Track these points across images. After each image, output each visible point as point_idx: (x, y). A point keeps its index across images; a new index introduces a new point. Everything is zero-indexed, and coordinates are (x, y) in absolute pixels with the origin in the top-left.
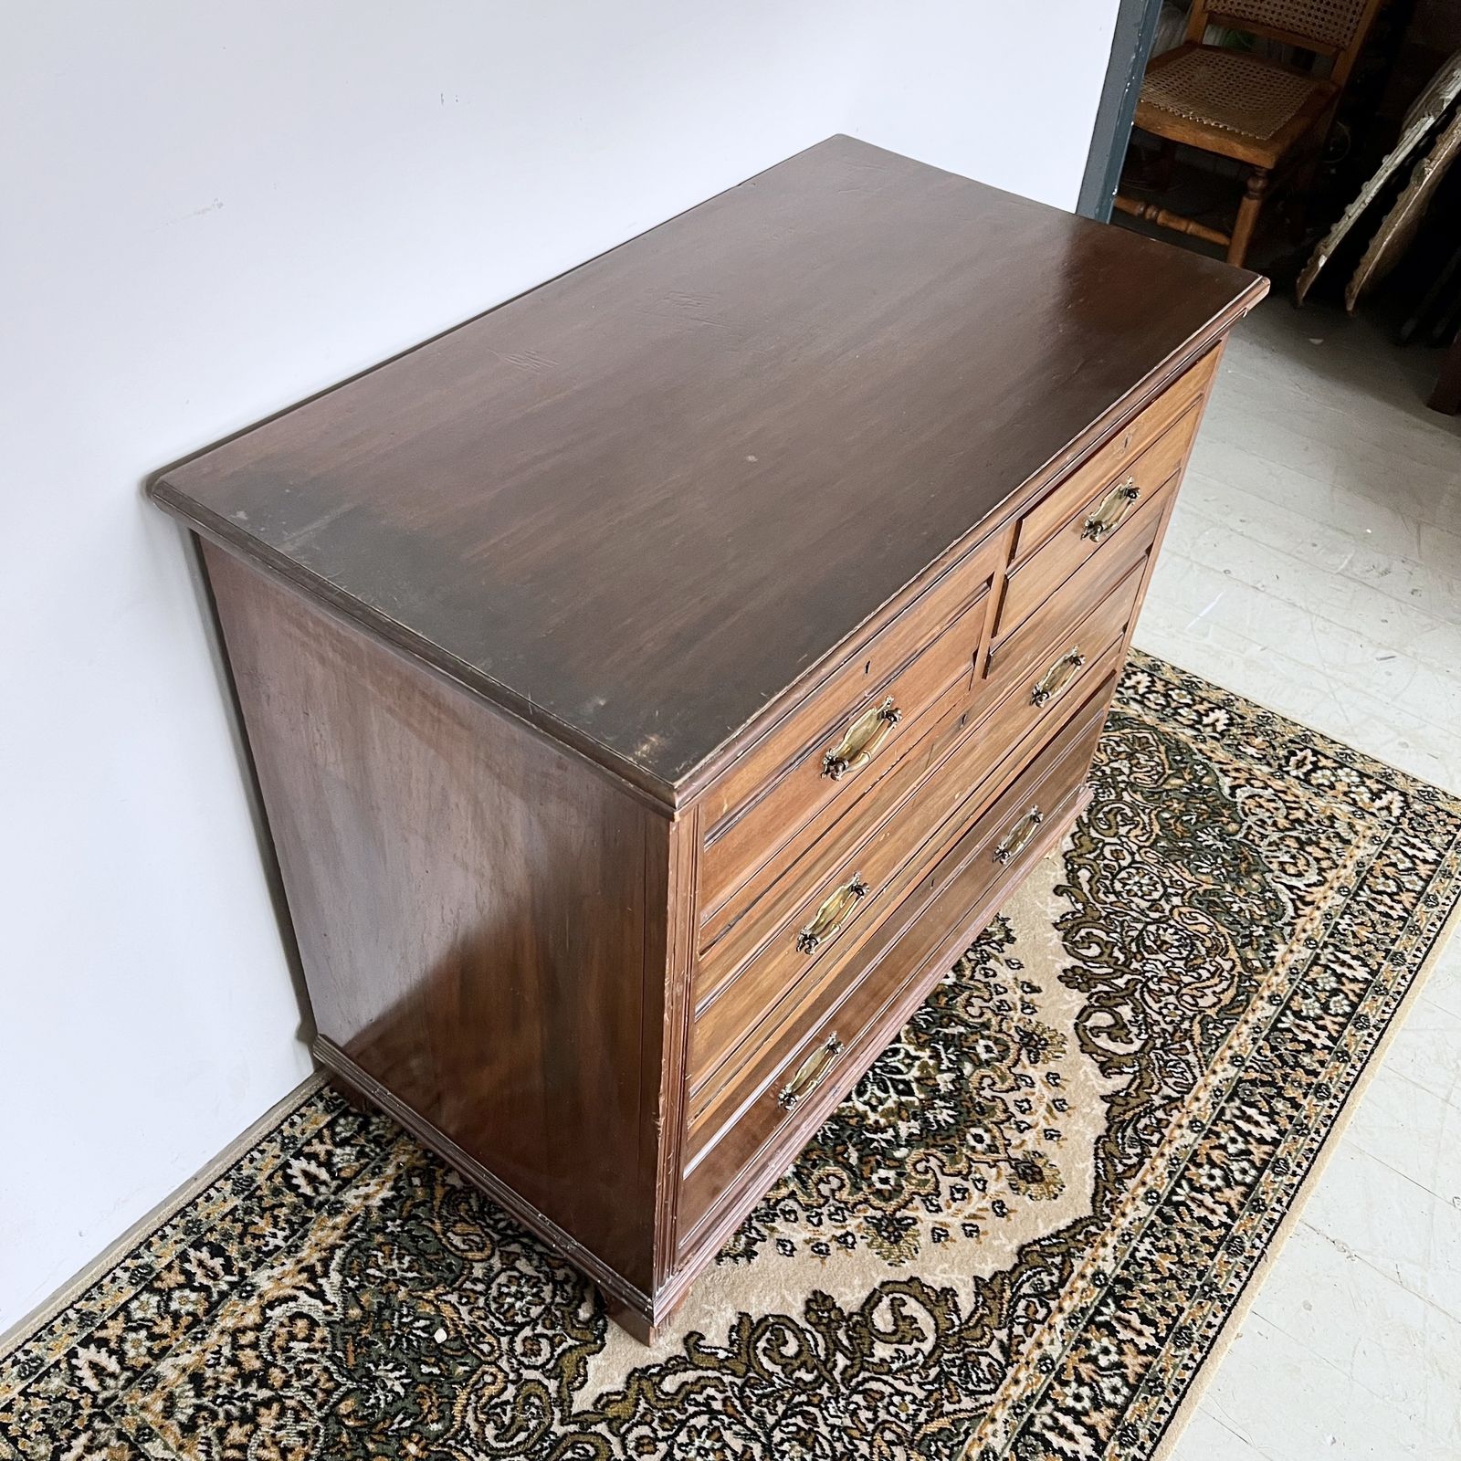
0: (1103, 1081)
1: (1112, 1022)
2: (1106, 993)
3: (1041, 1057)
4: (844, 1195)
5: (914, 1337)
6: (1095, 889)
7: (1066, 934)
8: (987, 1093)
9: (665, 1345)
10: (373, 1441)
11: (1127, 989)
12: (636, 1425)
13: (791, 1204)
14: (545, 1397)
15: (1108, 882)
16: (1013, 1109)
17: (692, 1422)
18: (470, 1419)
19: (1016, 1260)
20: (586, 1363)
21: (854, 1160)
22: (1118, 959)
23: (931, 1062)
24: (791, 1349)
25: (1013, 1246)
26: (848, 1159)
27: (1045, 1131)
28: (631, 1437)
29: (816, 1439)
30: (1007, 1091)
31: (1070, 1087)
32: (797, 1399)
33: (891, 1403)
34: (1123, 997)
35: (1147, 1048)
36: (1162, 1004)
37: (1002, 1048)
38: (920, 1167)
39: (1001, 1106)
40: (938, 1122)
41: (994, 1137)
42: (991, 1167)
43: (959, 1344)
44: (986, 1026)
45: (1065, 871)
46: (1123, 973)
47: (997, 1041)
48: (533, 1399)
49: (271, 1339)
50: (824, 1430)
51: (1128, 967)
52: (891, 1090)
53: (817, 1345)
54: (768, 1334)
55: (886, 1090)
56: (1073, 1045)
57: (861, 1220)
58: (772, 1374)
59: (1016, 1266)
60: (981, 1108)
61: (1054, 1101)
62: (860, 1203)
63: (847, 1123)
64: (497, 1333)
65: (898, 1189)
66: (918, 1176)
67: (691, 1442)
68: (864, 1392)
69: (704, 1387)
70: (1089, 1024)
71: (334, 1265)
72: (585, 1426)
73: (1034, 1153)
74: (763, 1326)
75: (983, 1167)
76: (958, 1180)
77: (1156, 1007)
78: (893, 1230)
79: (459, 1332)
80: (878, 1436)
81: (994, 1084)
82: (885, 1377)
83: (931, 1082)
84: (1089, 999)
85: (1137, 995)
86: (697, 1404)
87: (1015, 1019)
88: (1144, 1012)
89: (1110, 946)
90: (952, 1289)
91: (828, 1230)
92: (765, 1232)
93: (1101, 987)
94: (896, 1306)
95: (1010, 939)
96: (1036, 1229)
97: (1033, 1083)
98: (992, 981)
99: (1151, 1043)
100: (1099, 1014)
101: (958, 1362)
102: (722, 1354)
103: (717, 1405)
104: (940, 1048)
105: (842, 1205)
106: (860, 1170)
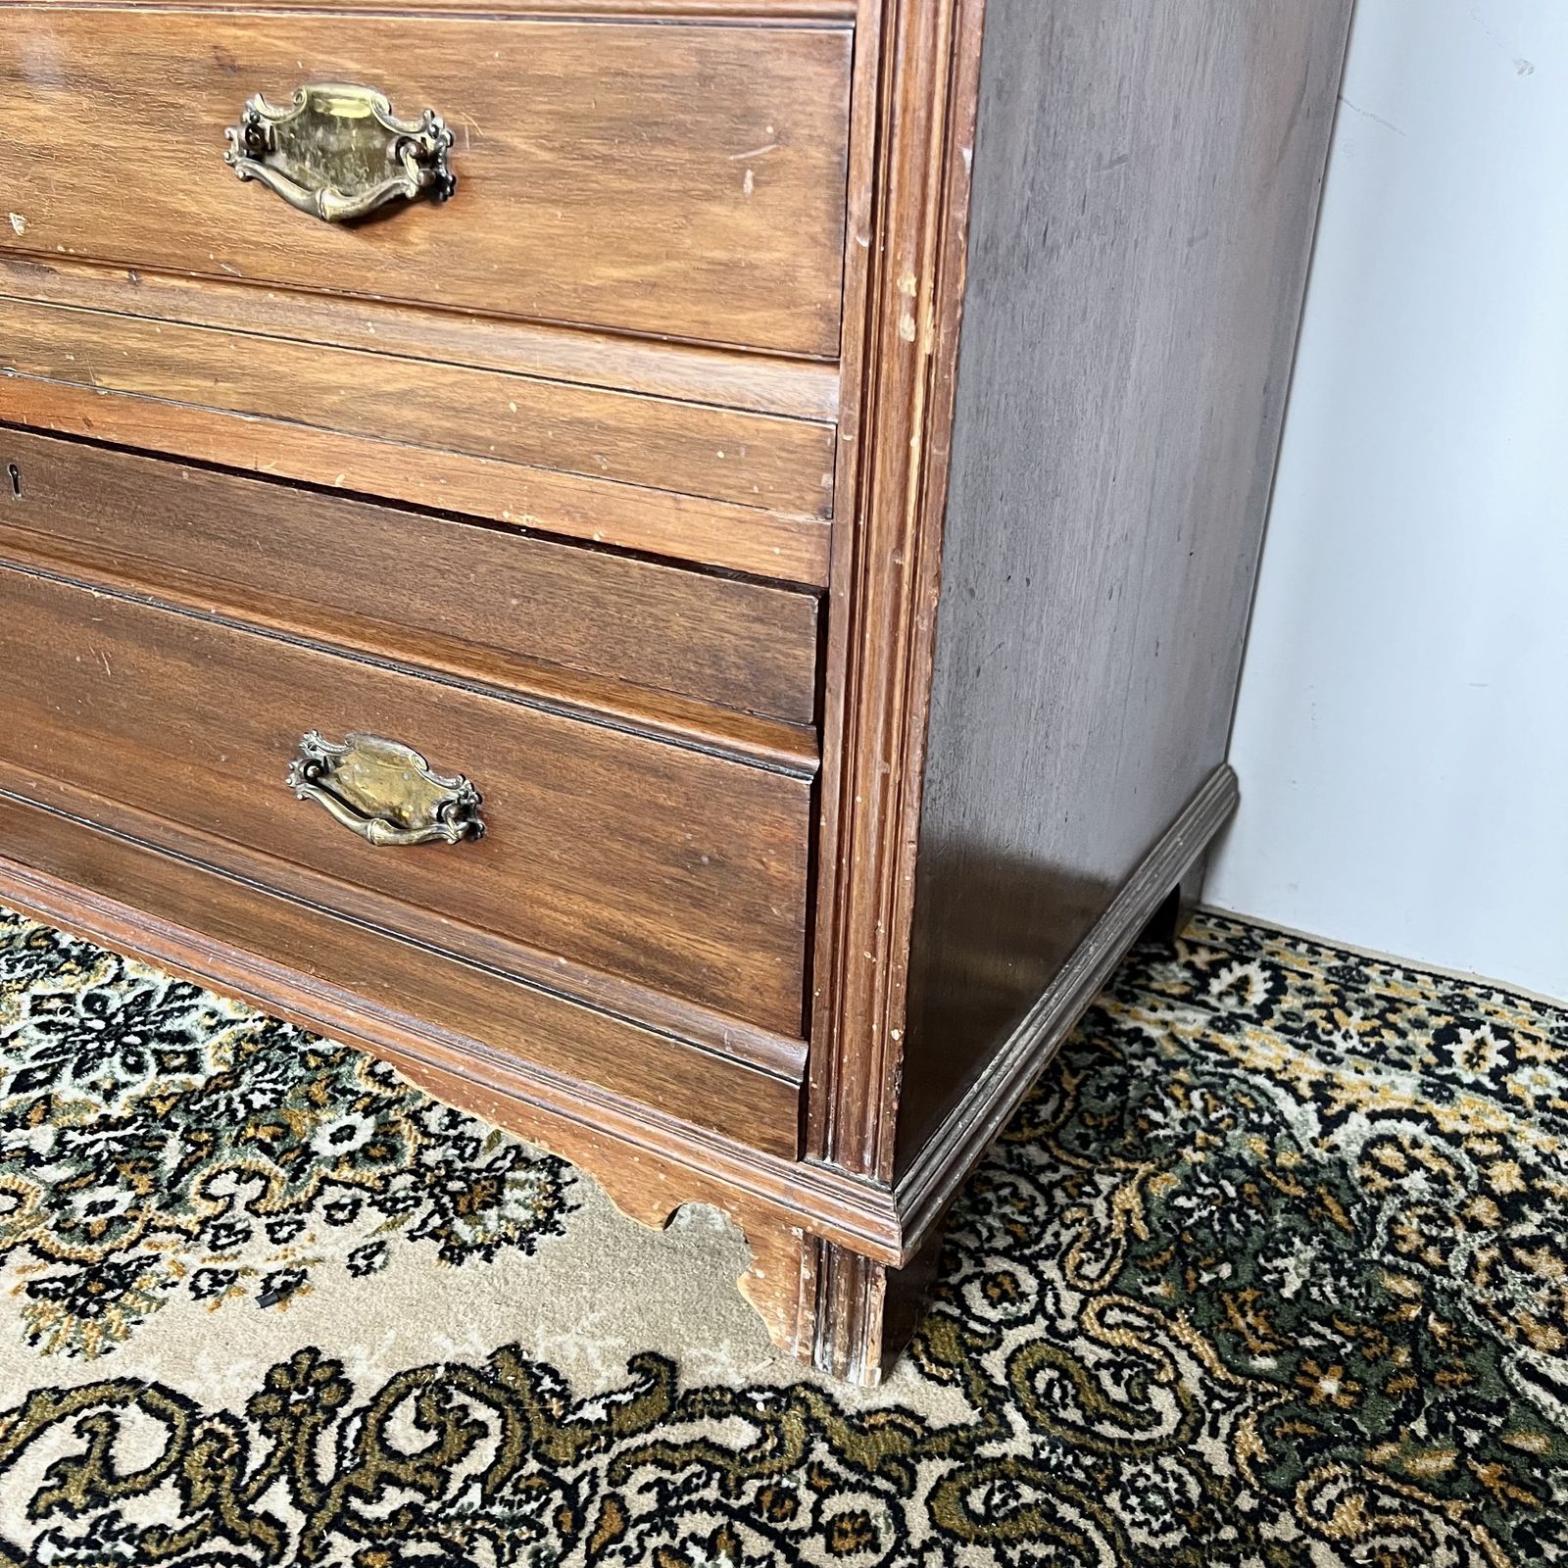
1: (123, 1468)
2: (240, 1460)
3: (44, 1304)
6: (677, 1457)
7: (474, 1372)
11: (247, 1516)
15: (711, 1494)
22: (373, 1497)
23: (91, 1118)
34: (213, 1501)
37: (97, 1230)
44: (173, 1203)
45: (737, 1382)
46: (310, 1511)
47: (120, 1221)
51: (336, 1524)
52: (38, 1063)
56: (69, 1372)
70: (131, 1411)
83: (35, 1116)
84: (225, 1416)
85: (216, 1544)
87: (183, 1257)
88: (145, 1559)
89: (428, 1479)
93: (260, 1448)
95: (454, 1253)
98: (314, 1217)
100: (162, 1437)
104: (128, 1131)
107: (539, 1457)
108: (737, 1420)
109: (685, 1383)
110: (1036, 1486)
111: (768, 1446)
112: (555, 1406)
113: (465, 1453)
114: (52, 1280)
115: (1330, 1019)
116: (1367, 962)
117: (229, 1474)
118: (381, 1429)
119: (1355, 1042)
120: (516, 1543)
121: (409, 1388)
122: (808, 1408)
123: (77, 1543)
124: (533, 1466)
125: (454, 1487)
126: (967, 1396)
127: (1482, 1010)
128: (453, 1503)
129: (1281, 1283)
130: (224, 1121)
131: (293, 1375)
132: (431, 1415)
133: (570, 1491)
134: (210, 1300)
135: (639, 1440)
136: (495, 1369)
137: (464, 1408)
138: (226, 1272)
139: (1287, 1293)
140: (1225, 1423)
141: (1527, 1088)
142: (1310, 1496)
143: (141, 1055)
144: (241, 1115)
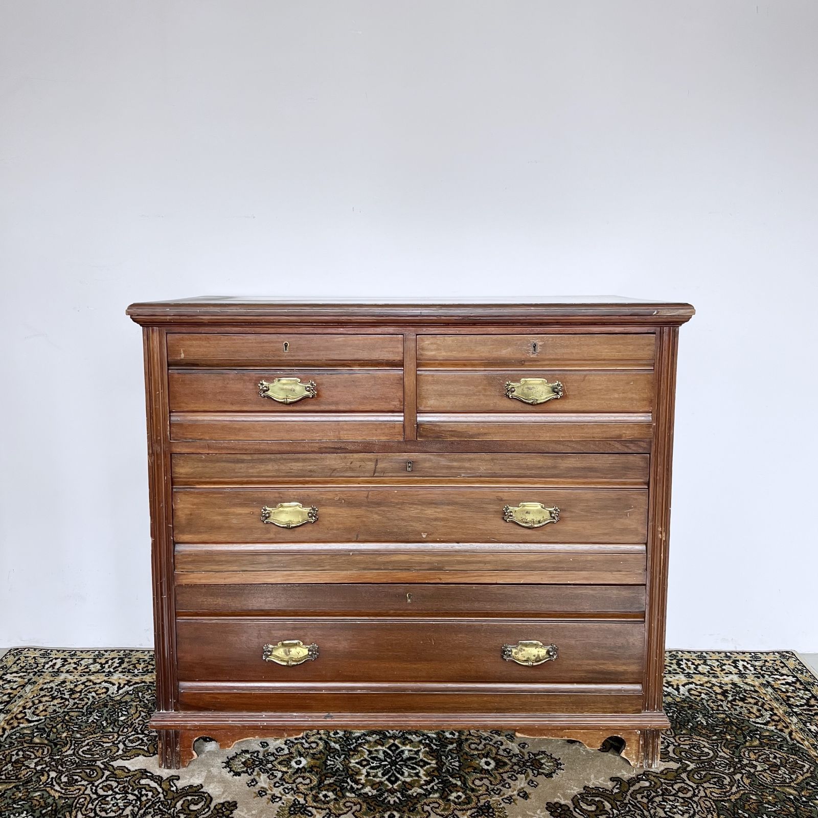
4: (303, 787)
6: (640, 792)
7: (585, 793)
8: (426, 808)
9: (165, 773)
10: (62, 726)
12: (115, 781)
13: (279, 774)
14: (112, 753)
17: (129, 795)
18: (87, 742)
20: (138, 756)
21: (326, 782)
23: (422, 782)
24: (193, 807)
26: (326, 780)
28: (108, 782)
37: (466, 801)
38: (348, 804)
40: (386, 798)
44: (473, 790)
45: (634, 776)
47: (468, 798)
48: (109, 752)
49: (92, 688)
52: (387, 776)
53: (204, 814)
54: (197, 797)
55: (383, 775)
57: (293, 798)
58: (175, 807)
60: (414, 810)
62: (303, 794)
63: (348, 771)
64: (135, 730)
65: (328, 802)
66: (342, 806)
67: (117, 800)
69: (150, 791)
71: (136, 686)
72: (106, 768)
74: (200, 794)
78: (297, 810)
79: (127, 722)
81: (437, 808)
83: (409, 787)
86: (140, 793)
87: (494, 799)
89: (603, 812)
91: (276, 791)
92: (255, 774)
95: (549, 775)
102: (173, 789)
103: (144, 798)
104: (437, 781)
105: (295, 789)
106: (324, 786)
107: (617, 801)
108: (642, 781)
109: (625, 779)
110: (703, 771)
111: (653, 783)
112: (608, 792)
113: (604, 806)
114: (473, 813)
118: (584, 809)
120: (634, 815)
121: (577, 801)
122: (651, 775)
124: (618, 803)
125: (610, 811)
126: (675, 762)
127: (679, 656)
129: (702, 723)
130: (455, 771)
131: (552, 808)
132: (588, 803)
133: (630, 804)
134: (513, 803)
135: (630, 791)
136: (588, 791)
137: (593, 800)
138: (508, 798)
139: (705, 724)
140: (719, 749)
141: (703, 670)
142: (744, 755)
143: (410, 765)
144: (458, 768)
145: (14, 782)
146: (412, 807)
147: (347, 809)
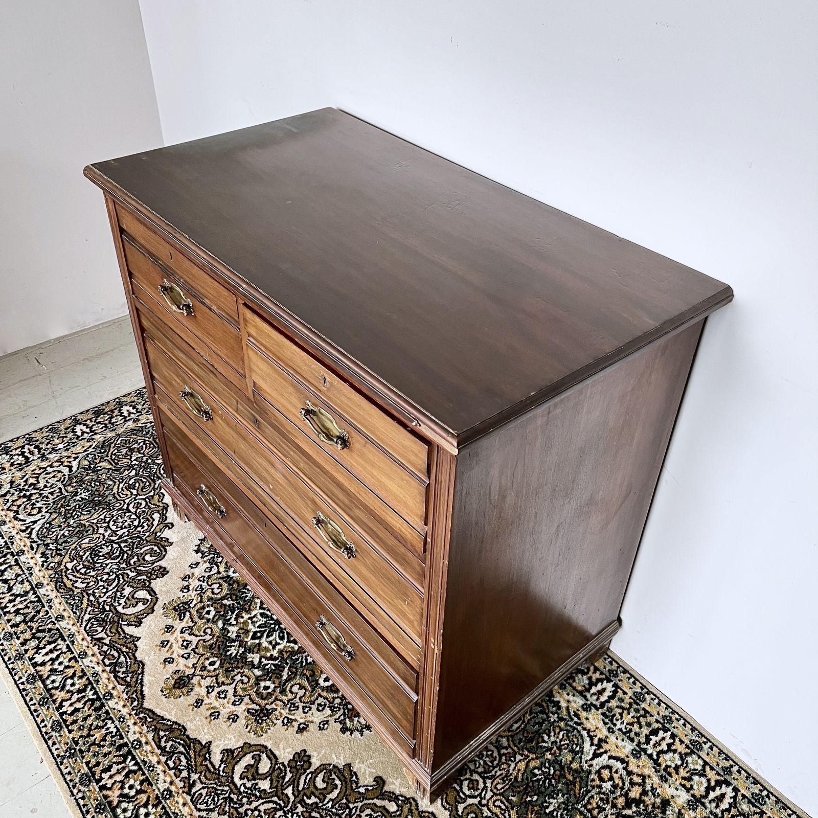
0: (221, 748)
1: (260, 772)
2: (284, 778)
3: (250, 716)
4: (209, 593)
5: (126, 604)
6: (377, 809)
7: (339, 769)
8: (238, 677)
9: (172, 518)
11: (283, 793)
12: (146, 503)
13: (214, 570)
16: (223, 688)
17: (138, 520)
19: (139, 659)
21: (225, 602)
22: (309, 798)
23: (269, 654)
24: (148, 558)
25: (146, 661)
26: (227, 599)
27: (203, 701)
28: (143, 502)
29: (106, 558)
30: (235, 688)
31: (225, 726)
32: (126, 555)
33: (104, 588)
34: (276, 787)
35: (233, 787)
36: (262, 814)
37: (265, 696)
38: (209, 631)
39: (228, 682)
40: (231, 646)
41: (209, 671)
42: (193, 665)
43: (113, 621)
44: (283, 692)
45: (397, 792)
46: (295, 797)
47: (270, 694)
50: (109, 561)
51: (299, 802)
52: (259, 630)
53: (144, 567)
54: (158, 551)
56: (253, 739)
57: (193, 598)
58: (141, 549)
59: (136, 658)
60: (230, 671)
61: (219, 712)
62: (201, 599)
63: (248, 603)
65: (201, 618)
66: (203, 629)
67: (129, 519)
68: (114, 580)
69: (148, 526)
70: (264, 755)
72: (156, 489)
73: (192, 690)
74: (163, 550)
75: (195, 661)
76: (194, 646)
77: (262, 808)
78: (181, 609)
80: (94, 580)
81: (243, 683)
82: (116, 588)
83: (256, 650)
84: (283, 764)
85: (275, 799)
86: (143, 523)
87: (282, 711)
88: (261, 797)
89: (321, 797)
90: (140, 626)
91: (194, 583)
92: (205, 559)
93: (289, 775)
94: (145, 601)
95: (344, 730)
96: (149, 675)
97: (235, 705)
98: (314, 707)
99: (235, 791)
100: (269, 765)
101: (106, 618)
102: (158, 534)
103: (139, 529)
104: (276, 662)
105: (204, 591)
106: (218, 603)
107: (347, 799)
108: (393, 803)
109: (386, 788)
111: (398, 813)
112: (354, 785)
113: (331, 792)
114: (253, 709)
115: (621, 715)
116: (649, 693)
117: (281, 781)
118: (315, 779)
119: (623, 727)
121: (323, 769)
122: (411, 806)
123: (248, 789)
124: (344, 801)
125: (327, 800)
126: (450, 815)
127: (673, 725)
128: (324, 805)
129: (547, 807)
130: (299, 665)
131: (299, 757)
132: (326, 779)
133: (351, 810)
134: (286, 727)
135: (370, 801)
136: (344, 770)
137: (334, 779)
138: (291, 719)
139: (547, 811)
141: (666, 761)
143: (283, 633)
144: (304, 664)
145: (112, 465)
146: (232, 668)
147: (203, 634)
